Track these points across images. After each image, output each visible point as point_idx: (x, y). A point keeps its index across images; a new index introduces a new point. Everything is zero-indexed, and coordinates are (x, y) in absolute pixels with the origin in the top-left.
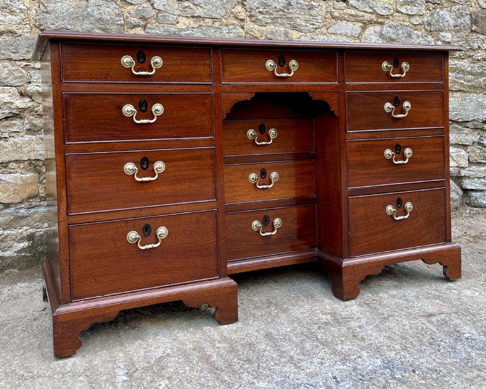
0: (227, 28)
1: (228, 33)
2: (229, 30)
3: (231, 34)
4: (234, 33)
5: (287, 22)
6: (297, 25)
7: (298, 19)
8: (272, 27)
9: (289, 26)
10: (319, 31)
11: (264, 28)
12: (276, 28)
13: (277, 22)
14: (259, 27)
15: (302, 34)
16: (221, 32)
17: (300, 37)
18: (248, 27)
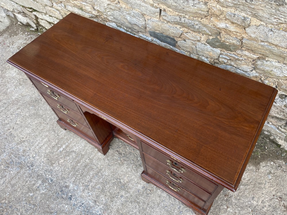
0: (193, 2)
1: (193, 6)
2: (194, 4)
3: (195, 7)
4: (198, 7)
5: (249, 10)
6: (258, 16)
7: (261, 11)
8: (233, 10)
9: (250, 13)
10: (283, 26)
11: (224, 9)
12: (237, 13)
13: (238, 7)
14: (221, 7)
15: (262, 23)
16: (188, 4)
17: (259, 26)
18: (211, 4)
